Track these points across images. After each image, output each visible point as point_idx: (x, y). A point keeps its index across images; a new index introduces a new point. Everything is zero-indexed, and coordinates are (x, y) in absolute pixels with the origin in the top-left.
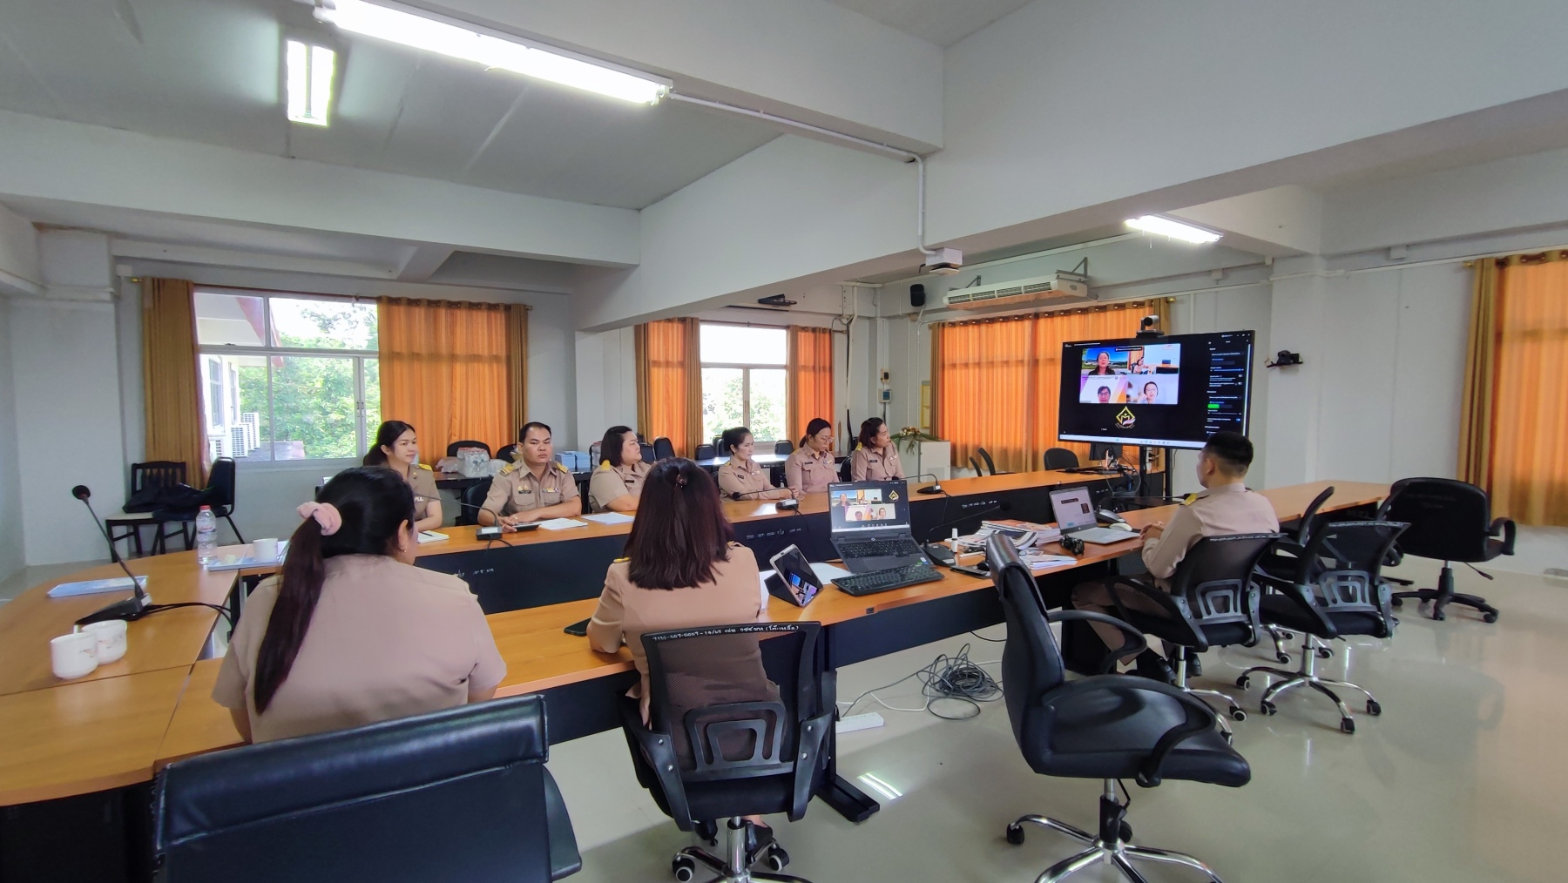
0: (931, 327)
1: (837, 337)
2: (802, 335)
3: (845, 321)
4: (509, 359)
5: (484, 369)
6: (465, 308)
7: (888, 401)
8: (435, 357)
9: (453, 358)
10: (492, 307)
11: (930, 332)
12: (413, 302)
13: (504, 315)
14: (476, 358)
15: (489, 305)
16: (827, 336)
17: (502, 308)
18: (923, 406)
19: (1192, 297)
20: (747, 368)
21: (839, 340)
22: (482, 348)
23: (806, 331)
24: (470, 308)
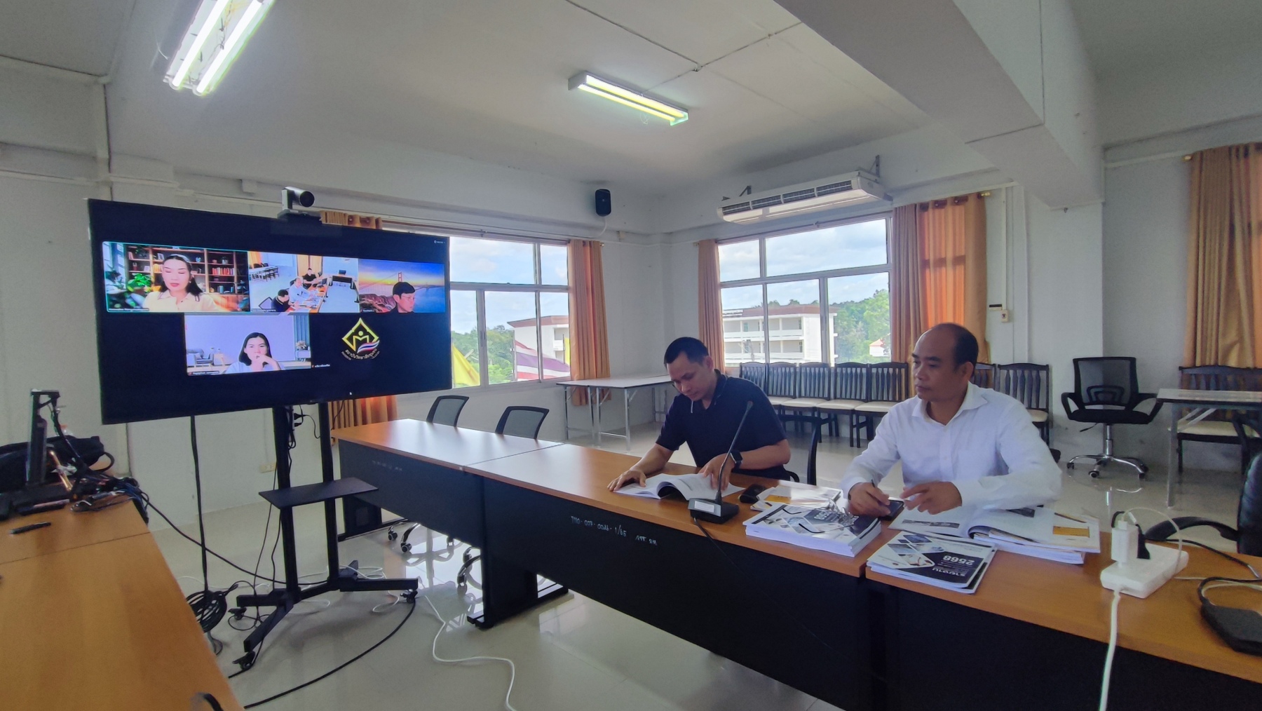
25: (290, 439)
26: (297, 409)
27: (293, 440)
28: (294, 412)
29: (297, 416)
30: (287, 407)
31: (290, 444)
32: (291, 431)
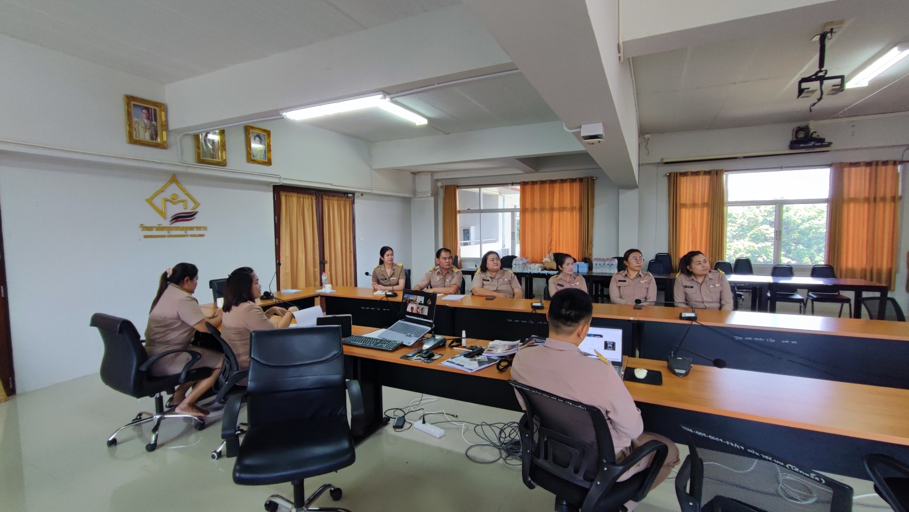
2: (851, 170)
4: (581, 209)
5: (567, 215)
6: (559, 183)
8: (542, 210)
9: (552, 209)
10: (573, 181)
12: (534, 183)
13: (578, 184)
14: (562, 209)
15: (572, 179)
17: (578, 180)
20: (779, 204)
22: (567, 204)
24: (561, 182)
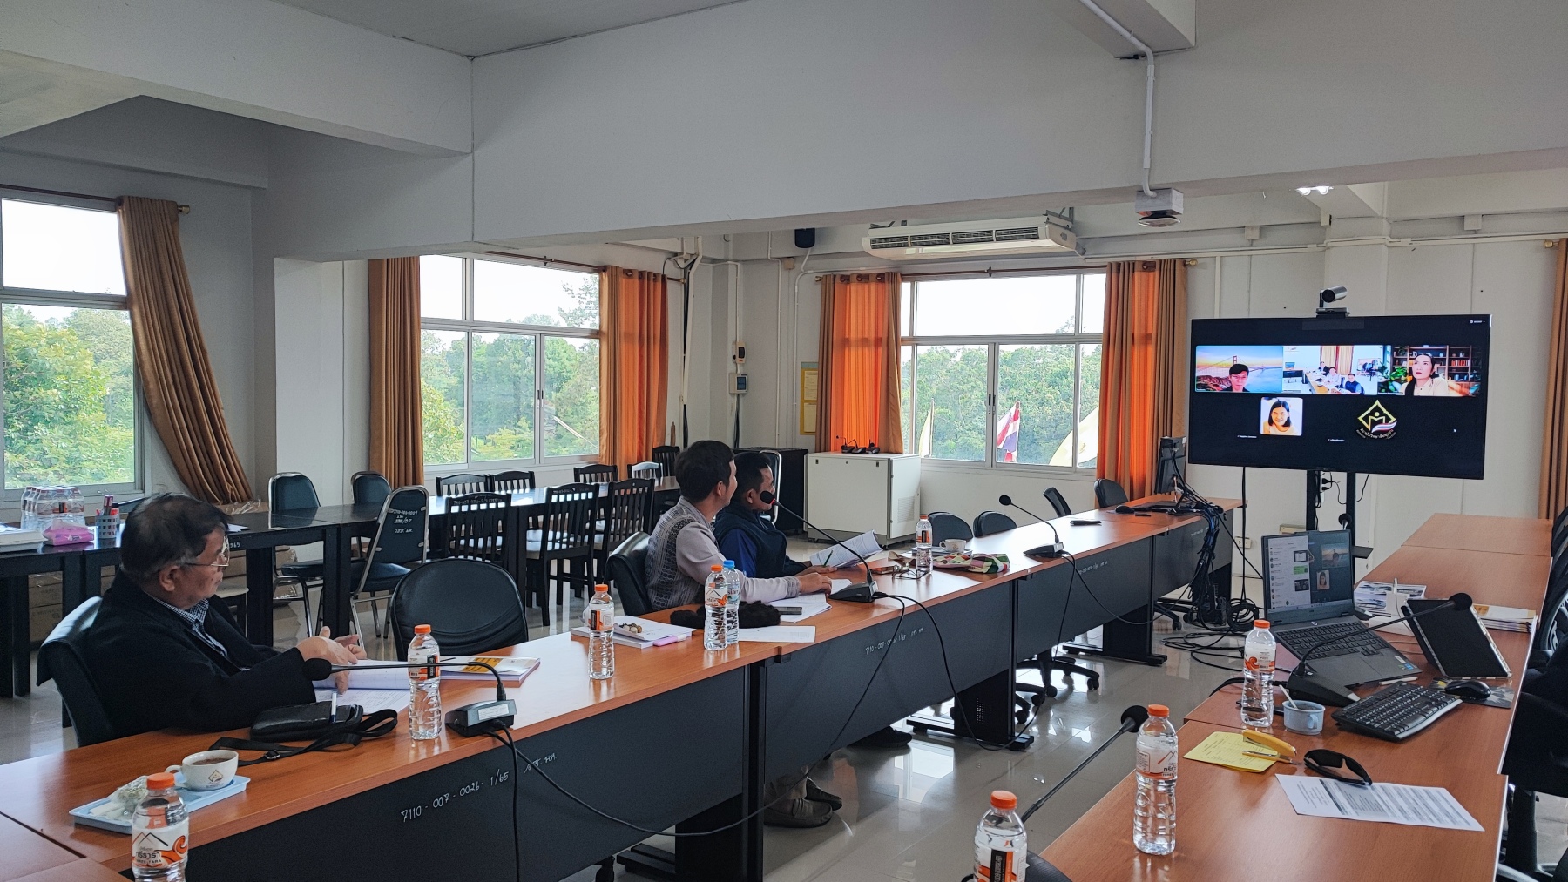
0: (820, 280)
1: (670, 285)
2: (623, 281)
3: (683, 265)
7: (743, 391)
11: (819, 287)
16: (659, 285)
18: (803, 401)
19: (1218, 259)
21: (674, 292)
23: (630, 277)
25: (1317, 500)
26: (1325, 475)
27: (1320, 501)
28: (1322, 477)
29: (1325, 481)
30: (1316, 472)
31: (1316, 504)
32: (1319, 494)
